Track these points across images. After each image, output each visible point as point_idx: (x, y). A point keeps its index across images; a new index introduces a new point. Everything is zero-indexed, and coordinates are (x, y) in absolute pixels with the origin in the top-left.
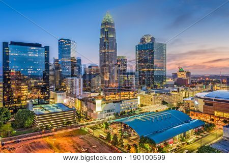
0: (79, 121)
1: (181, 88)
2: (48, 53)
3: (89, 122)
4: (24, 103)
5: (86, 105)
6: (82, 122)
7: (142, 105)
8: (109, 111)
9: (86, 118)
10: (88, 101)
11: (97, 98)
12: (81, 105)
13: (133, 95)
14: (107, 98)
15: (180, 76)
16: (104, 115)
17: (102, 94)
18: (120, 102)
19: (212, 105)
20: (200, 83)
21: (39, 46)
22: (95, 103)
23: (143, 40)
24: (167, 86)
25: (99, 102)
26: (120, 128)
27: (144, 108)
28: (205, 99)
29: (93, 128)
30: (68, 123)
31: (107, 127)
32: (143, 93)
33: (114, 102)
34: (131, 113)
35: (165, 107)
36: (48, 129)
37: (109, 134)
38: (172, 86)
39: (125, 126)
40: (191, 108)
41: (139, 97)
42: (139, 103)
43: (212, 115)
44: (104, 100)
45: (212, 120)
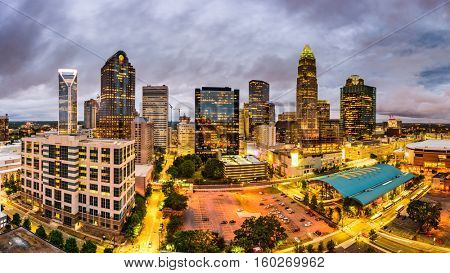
0: (272, 177)
1: (391, 139)
2: (238, 97)
3: (282, 179)
4: (213, 151)
5: (280, 158)
6: (275, 179)
7: (347, 160)
8: (307, 167)
9: (279, 174)
10: (283, 154)
11: (292, 150)
12: (274, 159)
13: (337, 148)
14: (305, 151)
15: (390, 125)
16: (301, 172)
17: (299, 146)
18: (321, 155)
19: (421, 155)
20: (411, 132)
21: (228, 89)
22: (289, 157)
23: (349, 81)
24: (376, 136)
25: (295, 156)
26: (320, 188)
27: (349, 163)
28: (416, 150)
29: (287, 187)
30: (259, 179)
31: (304, 186)
32: (349, 145)
33: (313, 156)
34: (335, 169)
35: (374, 161)
36: (236, 183)
37: (307, 196)
38: (382, 136)
39: (326, 185)
40: (402, 161)
41: (343, 150)
42: (343, 157)
43: (422, 166)
44: (301, 153)
45: (422, 171)
